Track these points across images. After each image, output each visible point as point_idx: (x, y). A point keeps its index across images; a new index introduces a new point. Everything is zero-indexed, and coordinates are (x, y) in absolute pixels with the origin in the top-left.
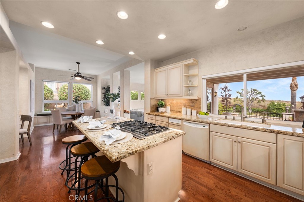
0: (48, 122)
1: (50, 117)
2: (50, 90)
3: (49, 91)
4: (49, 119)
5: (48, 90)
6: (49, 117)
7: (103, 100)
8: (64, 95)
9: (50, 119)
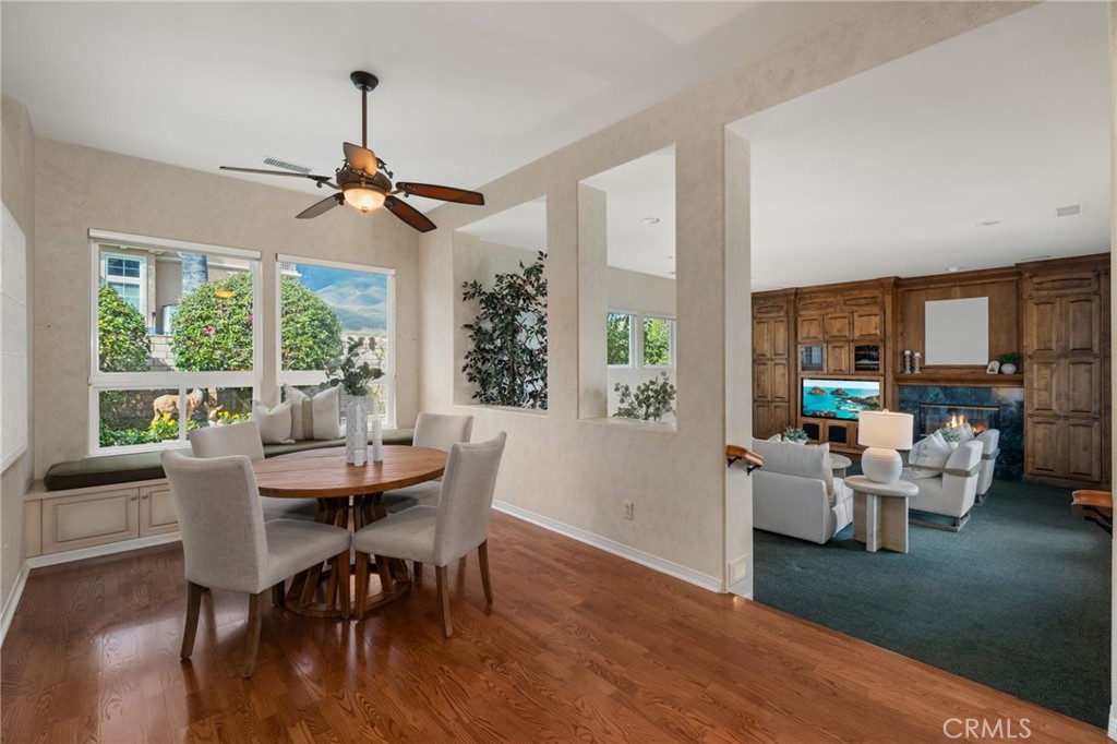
0: (127, 528)
1: (144, 492)
2: (127, 311)
3: (120, 320)
4: (134, 505)
5: (116, 314)
6: (134, 493)
7: (465, 368)
8: (205, 340)
9: (145, 503)
